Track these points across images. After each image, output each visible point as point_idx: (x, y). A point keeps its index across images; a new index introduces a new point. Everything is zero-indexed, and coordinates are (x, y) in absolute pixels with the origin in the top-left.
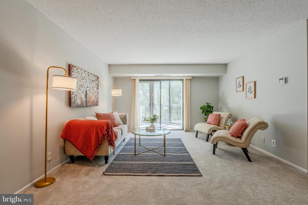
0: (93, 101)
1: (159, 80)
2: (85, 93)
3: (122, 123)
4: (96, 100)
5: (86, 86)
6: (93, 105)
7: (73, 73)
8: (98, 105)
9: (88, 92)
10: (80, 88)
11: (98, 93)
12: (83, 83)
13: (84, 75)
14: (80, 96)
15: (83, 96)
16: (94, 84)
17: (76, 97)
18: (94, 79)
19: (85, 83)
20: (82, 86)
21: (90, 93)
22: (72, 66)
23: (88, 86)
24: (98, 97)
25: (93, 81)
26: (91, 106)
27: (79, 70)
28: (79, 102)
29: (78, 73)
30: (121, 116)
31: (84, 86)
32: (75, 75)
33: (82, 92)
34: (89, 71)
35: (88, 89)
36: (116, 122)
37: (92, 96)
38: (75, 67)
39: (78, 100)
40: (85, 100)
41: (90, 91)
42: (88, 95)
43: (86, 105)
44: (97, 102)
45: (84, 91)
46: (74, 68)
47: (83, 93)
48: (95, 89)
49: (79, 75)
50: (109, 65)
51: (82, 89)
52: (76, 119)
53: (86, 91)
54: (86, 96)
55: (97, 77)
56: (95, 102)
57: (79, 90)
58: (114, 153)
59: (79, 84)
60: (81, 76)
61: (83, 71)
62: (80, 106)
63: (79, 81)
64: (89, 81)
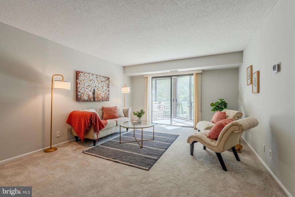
1: (170, 76)
2: (93, 91)
3: (123, 116)
4: (106, 97)
5: (94, 85)
6: (103, 101)
7: (79, 77)
8: (109, 100)
9: (96, 91)
10: (87, 88)
11: (109, 90)
12: (90, 84)
13: (91, 78)
14: (88, 93)
15: (91, 94)
16: (105, 84)
17: (82, 94)
18: (103, 79)
19: (93, 84)
20: (89, 86)
22: (79, 72)
23: (97, 85)
24: (109, 94)
25: (102, 82)
26: (100, 101)
27: (86, 74)
28: (86, 98)
29: (85, 77)
30: (125, 110)
31: (92, 86)
32: (82, 79)
33: (90, 91)
34: (97, 74)
35: (96, 88)
36: (117, 115)
37: (101, 93)
38: (82, 73)
39: (85, 97)
40: (93, 96)
41: (98, 89)
42: (96, 93)
43: (94, 99)
44: (108, 98)
45: (92, 90)
46: (81, 73)
47: (91, 91)
48: (105, 88)
49: (86, 78)
50: (124, 67)
51: (90, 88)
52: (85, 110)
53: (94, 90)
54: (94, 93)
55: (108, 78)
56: (104, 98)
57: (86, 89)
58: (98, 138)
59: (86, 85)
60: (89, 79)
61: (91, 75)
62: (87, 101)
63: (86, 82)
64: (98, 82)
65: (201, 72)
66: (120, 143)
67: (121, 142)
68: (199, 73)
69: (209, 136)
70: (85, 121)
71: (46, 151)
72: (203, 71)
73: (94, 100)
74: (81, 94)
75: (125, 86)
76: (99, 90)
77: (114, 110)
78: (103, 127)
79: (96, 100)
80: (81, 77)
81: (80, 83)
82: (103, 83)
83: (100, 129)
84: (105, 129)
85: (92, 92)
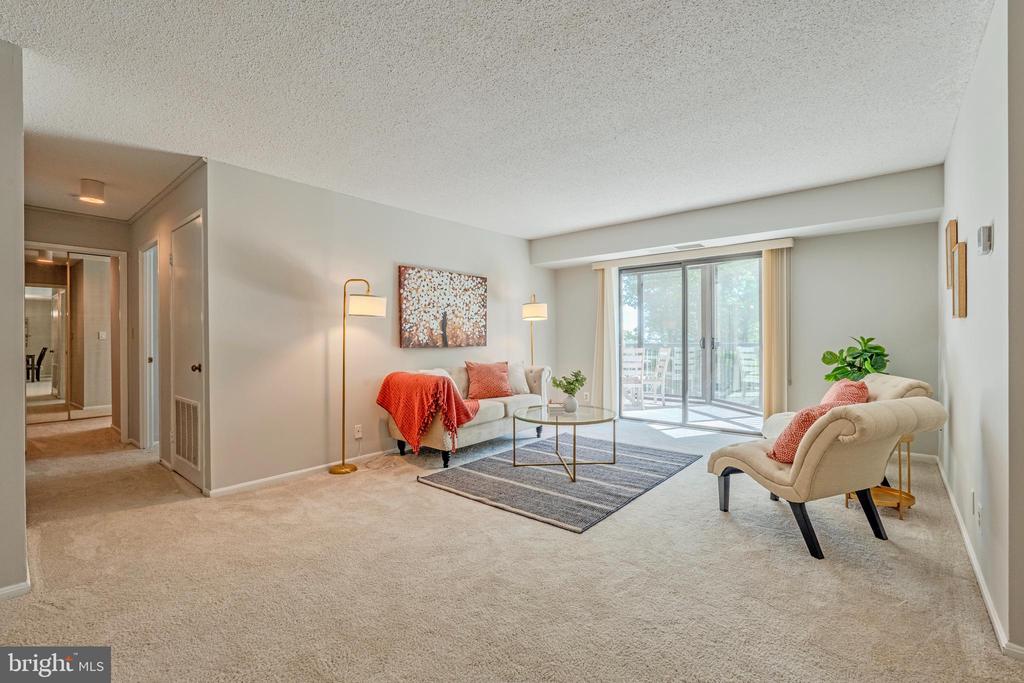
0: (468, 336)
1: (679, 264)
2: (441, 319)
3: (527, 389)
4: (477, 333)
5: (445, 302)
6: (468, 345)
7: (406, 282)
8: (485, 344)
9: (449, 317)
10: (427, 310)
11: (485, 315)
12: (436, 299)
13: (437, 281)
14: (427, 325)
15: (436, 325)
16: (473, 298)
17: (415, 328)
18: (470, 284)
19: (441, 298)
20: (431, 306)
21: (457, 317)
22: (406, 267)
23: (451, 302)
24: (485, 326)
25: (466, 290)
26: (460, 346)
27: (422, 273)
28: (423, 337)
29: (420, 280)
30: (532, 372)
31: (439, 305)
32: (413, 285)
33: (432, 317)
34: (451, 268)
35: (449, 311)
36: (507, 386)
37: (463, 324)
38: (413, 269)
39: (421, 335)
40: (442, 332)
41: (456, 312)
42: (449, 323)
43: (445, 340)
44: (485, 337)
45: (438, 315)
46: (410, 271)
47: (436, 318)
48: (475, 308)
49: (424, 283)
50: (530, 242)
51: (433, 311)
52: (422, 371)
53: (445, 314)
54: (444, 325)
55: (481, 278)
56: (473, 338)
57: (422, 313)
58: (454, 446)
59: (422, 302)
60: (430, 285)
61: (435, 273)
62: (427, 346)
63: (423, 294)
64: (455, 292)
65: (789, 244)
66: (515, 466)
67: (517, 463)
68: (782, 250)
69: (774, 454)
70: (422, 400)
71: (332, 471)
72: (795, 239)
73: (445, 344)
74: (411, 327)
75: (534, 301)
76: (459, 315)
77: (498, 372)
78: (468, 418)
79: (450, 343)
80: (411, 282)
81: (409, 298)
82: (468, 293)
83: (460, 423)
84: (474, 426)
85: (439, 321)
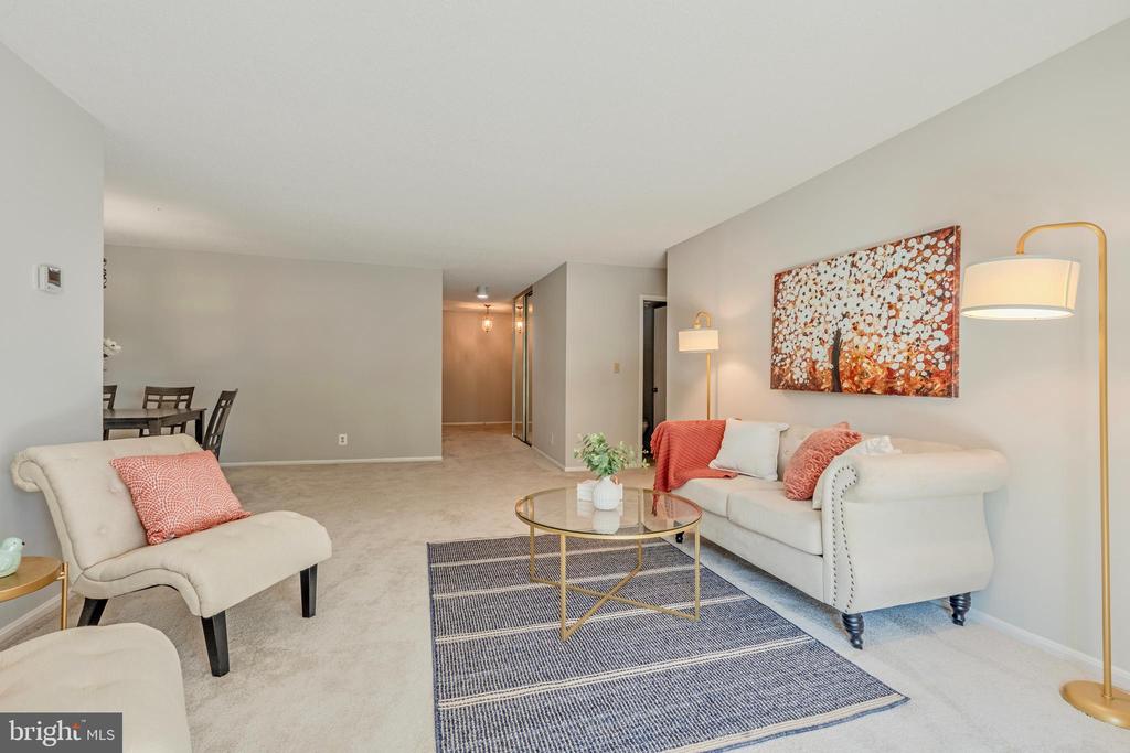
0: (891, 372)
2: (831, 342)
4: (921, 367)
5: (838, 314)
6: (891, 391)
8: (947, 393)
9: (844, 338)
10: (808, 331)
12: (820, 310)
13: (826, 278)
14: (808, 355)
15: (822, 356)
17: (788, 361)
18: (899, 260)
19: (831, 305)
20: (815, 323)
21: (862, 335)
22: (779, 275)
23: (852, 309)
24: (946, 349)
25: (889, 275)
27: (802, 275)
28: (801, 375)
29: (798, 287)
31: (828, 319)
32: (790, 297)
33: (817, 342)
34: (857, 244)
35: (847, 325)
38: (790, 272)
39: (797, 371)
40: (831, 366)
41: (861, 326)
42: (846, 348)
43: (836, 380)
45: (825, 337)
46: (786, 278)
47: (823, 342)
49: (805, 289)
51: (818, 331)
53: (838, 334)
54: (835, 352)
55: (932, 234)
56: (907, 378)
57: (801, 337)
59: (802, 319)
60: (814, 288)
61: (823, 267)
62: (803, 388)
63: (802, 307)
64: (859, 288)
73: (837, 388)
74: (783, 360)
76: (868, 330)
79: (846, 385)
80: (789, 292)
81: (783, 318)
82: (895, 280)
85: (827, 346)
